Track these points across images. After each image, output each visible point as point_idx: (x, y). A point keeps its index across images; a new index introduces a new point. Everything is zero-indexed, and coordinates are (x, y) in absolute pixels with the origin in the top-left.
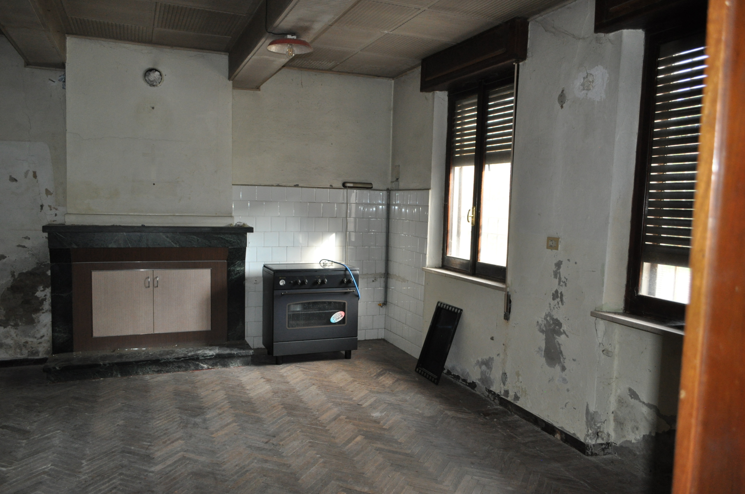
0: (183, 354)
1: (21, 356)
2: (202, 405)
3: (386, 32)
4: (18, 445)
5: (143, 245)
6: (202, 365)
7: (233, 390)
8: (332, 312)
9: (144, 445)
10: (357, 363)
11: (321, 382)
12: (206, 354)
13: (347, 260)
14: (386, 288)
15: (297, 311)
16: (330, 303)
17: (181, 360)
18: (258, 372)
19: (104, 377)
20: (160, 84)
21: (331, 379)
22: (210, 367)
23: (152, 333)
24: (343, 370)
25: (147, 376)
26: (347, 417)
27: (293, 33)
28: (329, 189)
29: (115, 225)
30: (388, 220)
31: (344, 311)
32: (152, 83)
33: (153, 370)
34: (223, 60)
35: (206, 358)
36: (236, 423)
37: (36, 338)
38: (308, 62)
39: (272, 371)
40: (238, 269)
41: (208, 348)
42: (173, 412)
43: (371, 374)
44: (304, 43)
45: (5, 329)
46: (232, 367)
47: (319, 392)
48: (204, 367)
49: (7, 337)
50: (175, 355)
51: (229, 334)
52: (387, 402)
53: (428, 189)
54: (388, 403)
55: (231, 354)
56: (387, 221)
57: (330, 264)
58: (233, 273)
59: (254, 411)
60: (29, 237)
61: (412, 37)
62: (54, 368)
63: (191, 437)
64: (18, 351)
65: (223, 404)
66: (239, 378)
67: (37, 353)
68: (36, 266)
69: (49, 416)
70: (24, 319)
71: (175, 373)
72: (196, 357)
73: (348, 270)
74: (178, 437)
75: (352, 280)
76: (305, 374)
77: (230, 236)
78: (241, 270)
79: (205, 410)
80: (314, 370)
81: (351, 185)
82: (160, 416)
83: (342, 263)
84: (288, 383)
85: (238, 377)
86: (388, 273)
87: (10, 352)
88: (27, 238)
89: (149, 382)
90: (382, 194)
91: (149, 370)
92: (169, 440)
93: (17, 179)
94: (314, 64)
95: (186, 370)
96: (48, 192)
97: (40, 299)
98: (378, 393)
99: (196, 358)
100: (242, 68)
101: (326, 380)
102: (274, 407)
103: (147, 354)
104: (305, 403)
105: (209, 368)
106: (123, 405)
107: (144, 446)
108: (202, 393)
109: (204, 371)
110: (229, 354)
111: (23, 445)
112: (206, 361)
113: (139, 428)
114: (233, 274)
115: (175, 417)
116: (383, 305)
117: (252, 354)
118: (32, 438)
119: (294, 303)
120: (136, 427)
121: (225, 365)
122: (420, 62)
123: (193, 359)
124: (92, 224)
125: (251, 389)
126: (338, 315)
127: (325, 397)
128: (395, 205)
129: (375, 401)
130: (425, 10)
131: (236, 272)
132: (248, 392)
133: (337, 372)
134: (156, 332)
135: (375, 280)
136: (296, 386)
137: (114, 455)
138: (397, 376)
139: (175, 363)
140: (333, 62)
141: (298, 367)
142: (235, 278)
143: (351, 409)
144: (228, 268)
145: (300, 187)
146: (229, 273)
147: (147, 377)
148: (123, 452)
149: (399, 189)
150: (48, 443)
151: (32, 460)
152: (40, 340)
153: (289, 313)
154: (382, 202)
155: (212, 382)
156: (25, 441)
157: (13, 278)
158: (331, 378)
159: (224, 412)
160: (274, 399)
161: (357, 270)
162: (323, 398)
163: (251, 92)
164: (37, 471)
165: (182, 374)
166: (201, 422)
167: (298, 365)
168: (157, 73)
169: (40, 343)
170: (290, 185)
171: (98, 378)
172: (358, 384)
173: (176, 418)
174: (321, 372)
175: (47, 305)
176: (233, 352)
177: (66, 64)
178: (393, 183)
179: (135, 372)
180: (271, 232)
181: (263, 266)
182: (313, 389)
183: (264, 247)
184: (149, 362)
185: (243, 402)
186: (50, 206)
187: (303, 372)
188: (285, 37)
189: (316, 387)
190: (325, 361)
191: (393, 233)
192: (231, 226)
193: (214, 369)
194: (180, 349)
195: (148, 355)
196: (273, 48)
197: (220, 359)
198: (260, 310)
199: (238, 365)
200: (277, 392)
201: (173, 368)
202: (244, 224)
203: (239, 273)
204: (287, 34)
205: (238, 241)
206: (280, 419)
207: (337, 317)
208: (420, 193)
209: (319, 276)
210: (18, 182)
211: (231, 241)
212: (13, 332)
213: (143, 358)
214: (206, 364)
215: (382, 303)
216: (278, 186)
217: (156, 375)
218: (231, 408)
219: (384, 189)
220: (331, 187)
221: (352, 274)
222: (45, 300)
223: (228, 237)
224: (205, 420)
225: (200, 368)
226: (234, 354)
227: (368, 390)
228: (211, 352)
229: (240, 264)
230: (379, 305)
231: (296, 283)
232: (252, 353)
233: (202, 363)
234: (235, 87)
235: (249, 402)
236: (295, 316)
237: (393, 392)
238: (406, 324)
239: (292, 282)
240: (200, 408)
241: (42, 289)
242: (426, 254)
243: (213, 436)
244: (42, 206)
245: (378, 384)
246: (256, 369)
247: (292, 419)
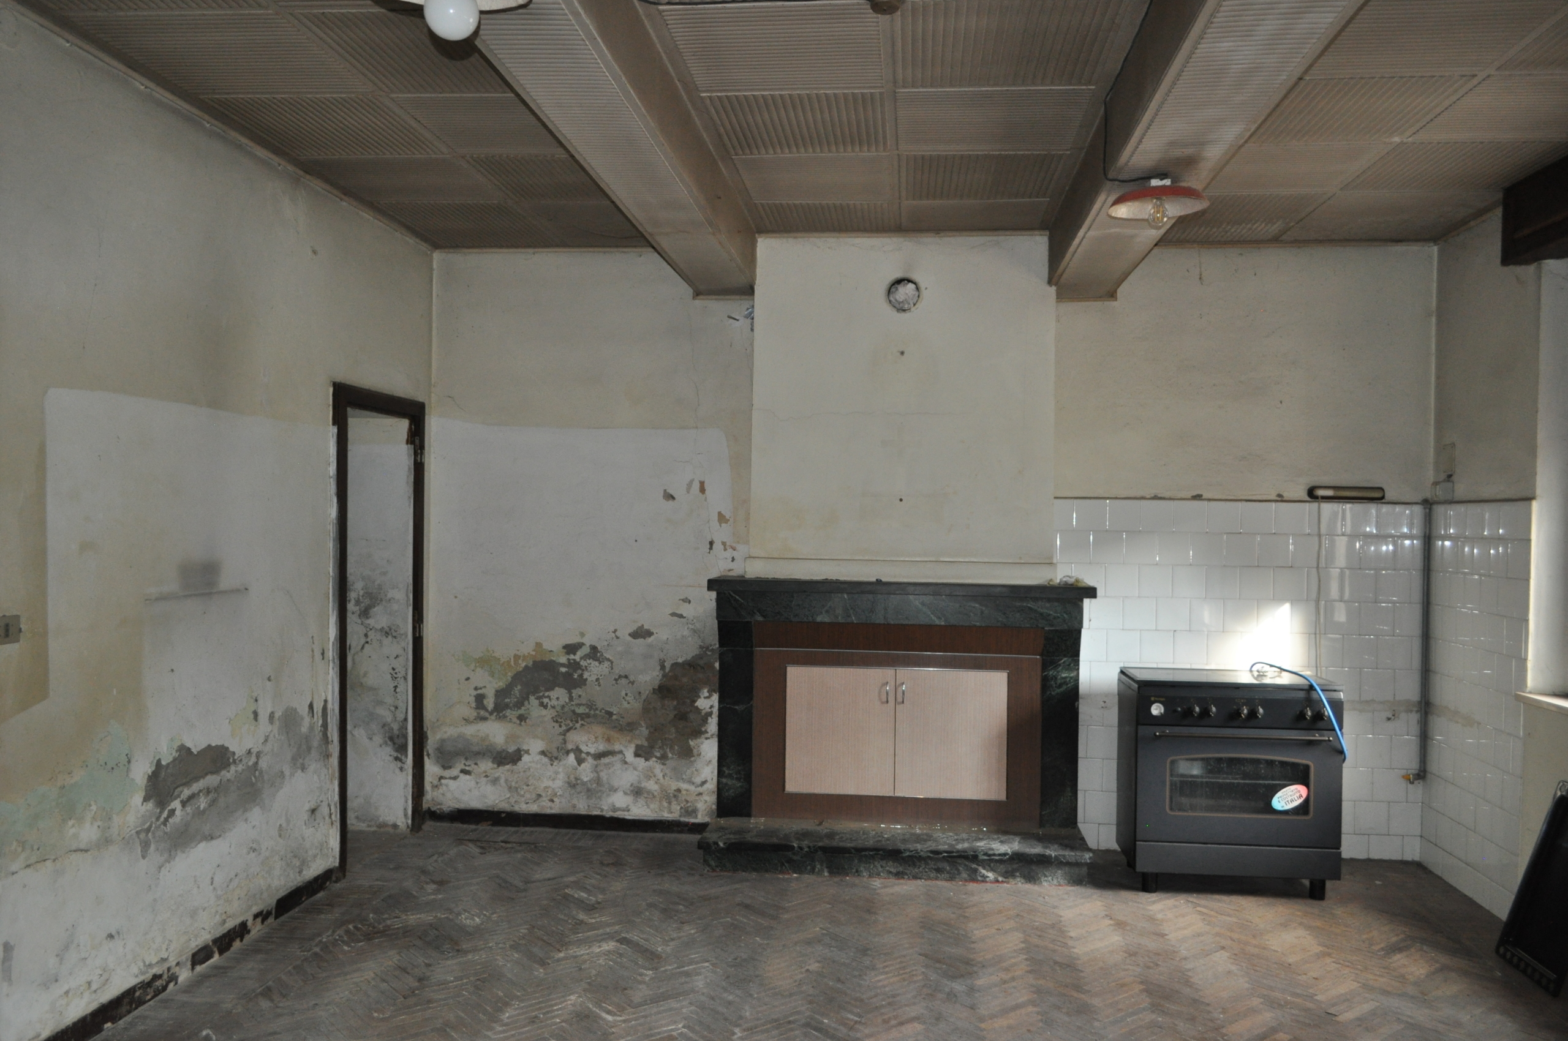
0: (949, 844)
1: (669, 815)
2: (972, 957)
3: (1397, 139)
4: (639, 978)
5: (879, 618)
6: (984, 871)
7: (1039, 933)
8: (1279, 785)
9: (848, 1019)
10: (1339, 913)
11: (1242, 945)
12: (993, 849)
13: (1320, 667)
14: (1425, 738)
15: (1192, 776)
16: (1270, 763)
17: (941, 856)
18: (1099, 903)
19: (800, 872)
20: (916, 306)
21: (1267, 942)
22: (1000, 879)
23: (891, 794)
24: (1301, 924)
25: (875, 881)
26: (1295, 1038)
27: (1162, 174)
28: (1273, 504)
29: (830, 578)
30: (1426, 574)
31: (1307, 785)
32: (901, 305)
33: (888, 871)
34: (1037, 245)
35: (993, 857)
36: (1035, 1006)
37: (693, 783)
38: (1221, 230)
39: (1130, 903)
40: (1063, 675)
41: (998, 838)
42: (912, 962)
43: (1372, 945)
44: (1190, 193)
45: (647, 762)
46: (1045, 884)
47: (1234, 968)
48: (988, 877)
49: (648, 778)
50: (931, 845)
51: (1043, 813)
52: (1405, 1018)
53: (1530, 499)
54: (1407, 1022)
55: (1043, 856)
56: (1424, 576)
57: (1276, 674)
58: (1052, 683)
59: (1078, 988)
60: (689, 598)
61: (1466, 143)
62: (716, 843)
63: (937, 1019)
64: (665, 804)
65: (1013, 960)
66: (1056, 911)
67: (694, 812)
68: (698, 653)
69: (696, 933)
70: (676, 748)
71: (929, 882)
72: (972, 853)
73: (1315, 690)
74: (913, 1014)
75: (1326, 713)
76: (1205, 922)
77: (1048, 605)
78: (1071, 678)
79: (975, 969)
80: (1229, 915)
81: (1329, 493)
82: (887, 966)
83: (1301, 673)
84: (1163, 935)
85: (1055, 907)
86: (1428, 701)
87: (652, 806)
88: (687, 601)
89: (878, 894)
90: (1412, 512)
91: (880, 869)
92: (895, 1017)
93: (674, 496)
94: (1235, 231)
95: (952, 878)
96: (722, 518)
97: (703, 713)
98: (1385, 993)
99: (972, 855)
100: (1071, 259)
101: (1254, 942)
102: (1123, 985)
103: (879, 836)
104: (1196, 989)
105: (997, 881)
106: (825, 932)
107: (846, 1021)
108: (975, 932)
109: (988, 885)
110: (1039, 855)
111: (647, 979)
112: (992, 865)
113: (843, 983)
114: (1054, 685)
115: (914, 973)
116: (1415, 779)
117: (1088, 861)
118: (663, 969)
119: (1187, 757)
120: (839, 980)
121: (1031, 878)
122: (1500, 196)
123: (966, 858)
124: (789, 577)
125: (1078, 939)
126: (1291, 793)
127: (1246, 982)
128: (1447, 537)
129: (1373, 1013)
130: (1489, 76)
131: (1059, 682)
132: (1070, 943)
133: (1286, 926)
134: (899, 794)
135: (1394, 715)
136: (1180, 946)
137: (792, 1030)
138: (1444, 959)
139: (930, 862)
140: (1279, 223)
141: (1192, 902)
142: (1057, 694)
143: (1307, 1021)
144: (1043, 672)
145: (1205, 500)
146: (1045, 682)
147: (877, 883)
148: (807, 1025)
149: (1454, 500)
150: (686, 983)
151: (655, 1010)
152: (700, 789)
153: (1175, 779)
154: (1411, 531)
155: (1000, 912)
156: (651, 972)
157: (662, 672)
158: (1268, 940)
159: (1013, 979)
160: (1126, 967)
161: (1340, 691)
162: (1242, 983)
163: (1098, 304)
164: (659, 1033)
165: (943, 887)
166: (963, 992)
167: (1193, 898)
168: (911, 286)
169: (700, 794)
170: (1184, 497)
171: (789, 874)
172: (1334, 962)
173: (916, 975)
174: (1246, 923)
175: (713, 726)
176: (1048, 852)
177: (756, 287)
178: (1438, 486)
179: (854, 871)
180: (1139, 597)
181: (1119, 670)
182: (1221, 959)
183: (1123, 629)
184: (881, 852)
185: (1056, 963)
186: (724, 544)
187: (1202, 917)
188: (1147, 184)
189: (1227, 954)
190: (1260, 899)
191: (1439, 605)
192: (1051, 583)
193: (1008, 883)
194: (943, 834)
195: (880, 839)
196: (1123, 211)
197: (1021, 864)
198: (1112, 767)
199: (1058, 882)
200: (1135, 954)
201: (926, 872)
202: (1077, 581)
203: (1067, 684)
204: (1150, 178)
205: (1065, 615)
206: (1133, 1014)
207: (1289, 797)
208: (1507, 507)
209: (1243, 699)
210: (675, 501)
211: (1050, 615)
212: (658, 769)
213: (870, 843)
214: (992, 870)
215: (1414, 775)
216: (1156, 498)
217: (892, 880)
218: (1030, 972)
219: (1416, 501)
220: (1279, 499)
221: (1326, 699)
222: (710, 714)
223: (1043, 607)
224: (972, 990)
225: (979, 878)
226: (1051, 856)
227: (1358, 982)
228: (1003, 847)
229: (1069, 665)
230: (1406, 778)
231: (1189, 712)
232: (1090, 858)
233: (984, 869)
234: (1060, 297)
235: (1070, 966)
236: (1187, 786)
237: (1426, 998)
238: (1475, 832)
239: (1179, 709)
240: (967, 963)
241: (707, 694)
242: (1526, 660)
243: (983, 1026)
244: (711, 543)
245: (1387, 971)
246: (1095, 897)
247: (1160, 1019)
